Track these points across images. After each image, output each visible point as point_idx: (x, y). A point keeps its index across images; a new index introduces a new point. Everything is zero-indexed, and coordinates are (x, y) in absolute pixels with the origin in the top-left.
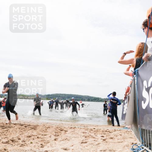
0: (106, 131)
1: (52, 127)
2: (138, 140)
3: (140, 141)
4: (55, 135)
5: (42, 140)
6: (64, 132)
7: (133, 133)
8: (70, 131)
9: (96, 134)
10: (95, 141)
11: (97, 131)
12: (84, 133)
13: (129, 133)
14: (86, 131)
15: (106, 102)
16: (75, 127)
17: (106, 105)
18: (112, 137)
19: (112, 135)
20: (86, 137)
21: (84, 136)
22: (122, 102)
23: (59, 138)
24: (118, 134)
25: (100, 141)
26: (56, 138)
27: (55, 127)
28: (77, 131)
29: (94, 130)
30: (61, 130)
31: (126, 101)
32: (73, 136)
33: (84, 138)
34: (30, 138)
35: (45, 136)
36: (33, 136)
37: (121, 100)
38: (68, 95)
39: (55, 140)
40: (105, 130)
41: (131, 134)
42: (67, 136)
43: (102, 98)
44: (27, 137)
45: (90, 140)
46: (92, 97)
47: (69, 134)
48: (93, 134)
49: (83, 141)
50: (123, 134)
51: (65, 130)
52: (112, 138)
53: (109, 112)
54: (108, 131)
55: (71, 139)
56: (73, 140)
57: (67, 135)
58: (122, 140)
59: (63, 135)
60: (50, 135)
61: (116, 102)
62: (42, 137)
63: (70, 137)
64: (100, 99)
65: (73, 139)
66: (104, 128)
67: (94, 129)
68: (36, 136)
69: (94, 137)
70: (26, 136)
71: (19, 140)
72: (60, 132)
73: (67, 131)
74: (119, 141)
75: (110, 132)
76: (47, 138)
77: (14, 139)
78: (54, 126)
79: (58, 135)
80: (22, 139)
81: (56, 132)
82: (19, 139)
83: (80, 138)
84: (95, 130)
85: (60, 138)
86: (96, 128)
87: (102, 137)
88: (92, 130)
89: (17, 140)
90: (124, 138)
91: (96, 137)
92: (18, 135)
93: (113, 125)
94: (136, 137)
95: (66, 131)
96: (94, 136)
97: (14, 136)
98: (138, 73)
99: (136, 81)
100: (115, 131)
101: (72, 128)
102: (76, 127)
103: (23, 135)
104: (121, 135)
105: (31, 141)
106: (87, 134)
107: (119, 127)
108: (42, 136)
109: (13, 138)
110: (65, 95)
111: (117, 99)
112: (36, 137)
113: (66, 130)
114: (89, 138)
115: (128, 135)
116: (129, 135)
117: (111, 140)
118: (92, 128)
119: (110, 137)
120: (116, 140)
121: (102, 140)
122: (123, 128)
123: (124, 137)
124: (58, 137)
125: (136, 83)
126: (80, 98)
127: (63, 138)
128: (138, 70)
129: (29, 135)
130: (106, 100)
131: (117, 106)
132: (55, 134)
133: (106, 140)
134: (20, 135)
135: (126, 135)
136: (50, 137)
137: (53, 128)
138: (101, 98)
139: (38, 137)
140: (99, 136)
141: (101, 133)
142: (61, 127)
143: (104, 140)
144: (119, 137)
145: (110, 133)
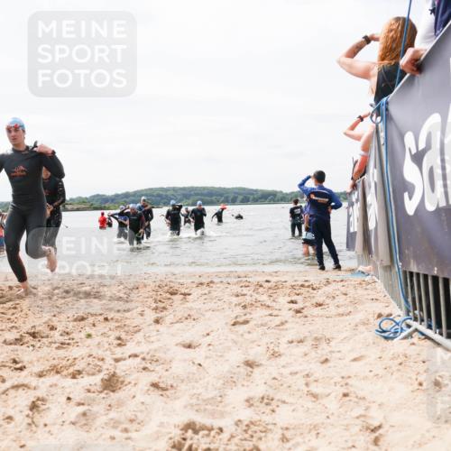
0: (302, 286)
1: (145, 286)
2: (393, 304)
3: (400, 307)
4: (156, 309)
5: (118, 327)
6: (182, 296)
7: (380, 285)
8: (196, 292)
9: (275, 296)
10: (271, 315)
11: (276, 287)
12: (238, 296)
13: (370, 286)
14: (245, 291)
15: (296, 202)
16: (212, 282)
17: (298, 211)
18: (320, 300)
19: (319, 296)
20: (245, 307)
21: (239, 304)
22: (346, 199)
23: (169, 317)
24: (338, 293)
25: (286, 314)
26: (159, 315)
27: (152, 285)
28: (217, 291)
29: (266, 285)
30: (172, 294)
31: (354, 197)
32: (207, 306)
33: (239, 310)
34: (82, 323)
35: (127, 315)
36: (92, 315)
37: (342, 193)
38: (184, 189)
39: (157, 321)
40: (300, 283)
41: (375, 288)
42: (191, 309)
43: (284, 192)
44: (75, 320)
45: (258, 315)
46: (256, 191)
47: (194, 303)
48: (264, 298)
49: (236, 317)
50: (351, 292)
51: (183, 291)
52: (320, 305)
53: (307, 230)
54: (309, 286)
55: (204, 315)
56: (209, 319)
57: (189, 305)
58: (350, 309)
59: (178, 307)
60: (139, 309)
61: (327, 200)
62: (118, 316)
63: (200, 309)
64: (279, 196)
65: (208, 314)
66: (296, 278)
67: (267, 281)
68: (101, 315)
69: (268, 307)
70: (71, 319)
71: (52, 333)
72: (169, 299)
73: (189, 294)
74: (341, 310)
75: (314, 286)
76: (133, 319)
77: (37, 329)
78: (149, 282)
79: (164, 308)
80: (60, 328)
81: (159, 298)
82: (53, 328)
83: (228, 312)
84: (269, 285)
85: (172, 316)
86: (273, 279)
87: (292, 302)
88: (261, 286)
89: (47, 331)
90: (354, 303)
91: (274, 304)
92: (46, 317)
93: (323, 268)
94: (388, 296)
95: (185, 294)
96: (268, 303)
97: (38, 321)
98: (387, 110)
99: (382, 134)
100: (328, 282)
101: (201, 284)
102: (216, 280)
103: (63, 317)
104: (346, 294)
105: (88, 330)
106: (248, 298)
107: (339, 272)
108: (119, 314)
109: (34, 327)
110: (174, 189)
111: (330, 191)
112: (101, 318)
113: (186, 291)
114: (253, 308)
115: (366, 292)
116: (369, 292)
117: (318, 311)
118: (261, 279)
119: (314, 301)
120: (332, 310)
121: (292, 313)
122: (349, 273)
123: (355, 299)
124: (165, 313)
125: (382, 141)
126: (221, 195)
127: (179, 315)
128: (387, 103)
129: (81, 314)
130: (296, 196)
131: (329, 213)
132: (154, 305)
133: (305, 312)
134: (54, 316)
135: (360, 291)
136: (142, 315)
137: (149, 289)
138: (281, 192)
139: (106, 319)
140: (283, 301)
141: (288, 291)
142: (172, 284)
143: (298, 312)
144: (341, 300)
145: (314, 289)
